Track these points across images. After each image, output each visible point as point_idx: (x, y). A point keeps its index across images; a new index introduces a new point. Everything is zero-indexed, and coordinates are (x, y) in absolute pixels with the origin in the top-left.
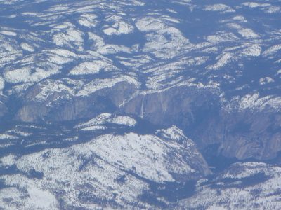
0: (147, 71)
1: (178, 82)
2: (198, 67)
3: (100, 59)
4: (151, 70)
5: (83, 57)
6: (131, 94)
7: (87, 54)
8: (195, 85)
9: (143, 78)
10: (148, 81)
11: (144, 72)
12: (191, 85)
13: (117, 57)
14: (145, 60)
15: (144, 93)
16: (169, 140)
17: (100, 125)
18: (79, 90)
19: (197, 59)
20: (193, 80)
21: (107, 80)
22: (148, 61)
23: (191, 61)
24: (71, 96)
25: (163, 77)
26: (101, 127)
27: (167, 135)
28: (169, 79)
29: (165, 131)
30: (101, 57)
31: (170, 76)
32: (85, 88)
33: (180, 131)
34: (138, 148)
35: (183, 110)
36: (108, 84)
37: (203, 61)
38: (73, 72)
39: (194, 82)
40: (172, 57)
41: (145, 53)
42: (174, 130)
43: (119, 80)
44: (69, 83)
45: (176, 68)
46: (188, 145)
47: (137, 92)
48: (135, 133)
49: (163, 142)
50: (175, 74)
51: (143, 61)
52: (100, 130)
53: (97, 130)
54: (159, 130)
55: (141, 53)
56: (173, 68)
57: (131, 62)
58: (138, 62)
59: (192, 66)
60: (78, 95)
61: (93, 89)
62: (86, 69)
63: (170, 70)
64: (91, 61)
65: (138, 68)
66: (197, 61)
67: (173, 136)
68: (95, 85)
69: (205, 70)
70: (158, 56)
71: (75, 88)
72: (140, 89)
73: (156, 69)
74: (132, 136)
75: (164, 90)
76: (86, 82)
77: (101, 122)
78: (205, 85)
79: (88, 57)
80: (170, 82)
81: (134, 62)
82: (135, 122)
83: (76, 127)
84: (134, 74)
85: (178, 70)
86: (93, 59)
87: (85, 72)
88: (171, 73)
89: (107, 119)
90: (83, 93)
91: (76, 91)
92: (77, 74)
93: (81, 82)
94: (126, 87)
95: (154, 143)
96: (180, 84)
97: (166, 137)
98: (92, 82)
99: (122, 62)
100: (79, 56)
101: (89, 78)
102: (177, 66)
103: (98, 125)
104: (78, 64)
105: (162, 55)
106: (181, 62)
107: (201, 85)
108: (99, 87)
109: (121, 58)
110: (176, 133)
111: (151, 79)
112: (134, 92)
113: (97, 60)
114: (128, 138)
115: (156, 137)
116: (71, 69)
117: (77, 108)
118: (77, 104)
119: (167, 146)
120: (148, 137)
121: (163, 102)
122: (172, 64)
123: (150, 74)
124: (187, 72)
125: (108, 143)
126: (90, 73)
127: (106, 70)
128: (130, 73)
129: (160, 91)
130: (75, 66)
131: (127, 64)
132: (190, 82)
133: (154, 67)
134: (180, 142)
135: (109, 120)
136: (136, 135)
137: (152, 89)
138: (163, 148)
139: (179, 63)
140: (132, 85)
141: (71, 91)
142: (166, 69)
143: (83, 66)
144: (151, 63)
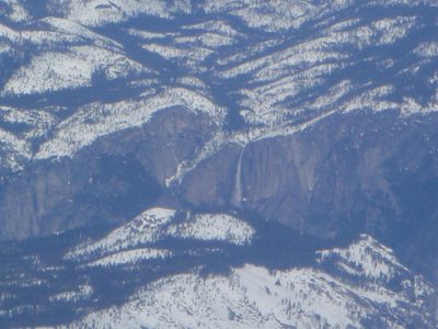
0: (235, 72)
1: (340, 101)
2: (388, 50)
3: (89, 42)
4: (245, 68)
5: (37, 37)
6: (200, 143)
7: (47, 27)
8: (394, 106)
9: (227, 93)
10: (245, 103)
11: (227, 75)
12: (383, 106)
13: (132, 31)
14: (219, 36)
15: (241, 138)
16: (360, 280)
17: (149, 245)
18: (42, 140)
19: (382, 24)
20: (384, 90)
21: (123, 105)
22: (226, 41)
23: (364, 34)
24: (21, 160)
25: (289, 87)
26: (154, 253)
27: (352, 265)
28: (310, 90)
29: (343, 253)
30: (90, 34)
31: (310, 83)
32: (61, 134)
33: (386, 252)
34: (277, 311)
35: (364, 186)
36: (128, 116)
37: (401, 33)
38: (16, 86)
39: (389, 98)
40: (297, 24)
41: (214, 16)
42: (368, 250)
43: (160, 103)
44: (11, 118)
45: (322, 56)
46: (418, 292)
47: (219, 137)
48: (257, 264)
49: (345, 287)
50: (324, 76)
51: (213, 40)
52: (152, 261)
53: (144, 262)
54: (325, 253)
55: (200, 16)
56: (312, 58)
57: (178, 46)
58: (200, 44)
59: (368, 50)
60: (43, 155)
61: (86, 136)
62: (51, 75)
63: (305, 66)
64: (63, 47)
65: (203, 64)
66: (380, 34)
67: (372, 269)
68: (89, 121)
69: (415, 59)
70: (255, 21)
71: (30, 134)
72: (225, 128)
73: (261, 62)
74: (252, 276)
75: (303, 127)
76: (61, 116)
77: (148, 237)
78: (424, 104)
79: (52, 37)
80: (312, 100)
81: (185, 46)
82: (251, 232)
83: (69, 255)
84: (199, 83)
85: (327, 61)
86: (67, 43)
87: (49, 85)
88: (309, 73)
89: (165, 227)
90: (56, 149)
91: (36, 144)
92: (27, 91)
93: (45, 117)
94: (182, 125)
95: (320, 292)
96: (351, 107)
97: (351, 271)
98: (80, 115)
99: (152, 48)
100: (26, 35)
101: (66, 102)
102: (325, 50)
103: (140, 246)
104: (27, 62)
105: (266, 20)
106: (334, 38)
107: (412, 106)
108: (104, 128)
109: (147, 35)
110: (377, 258)
111: (251, 94)
112: (209, 138)
113: (80, 44)
114: (243, 282)
115: (321, 274)
116: (8, 77)
117: (40, 196)
118: (40, 185)
119: (357, 299)
120: (298, 277)
121: (302, 163)
122: (308, 46)
123: (245, 81)
124: (360, 67)
125: (189, 303)
126: (65, 85)
127: (112, 73)
128: (187, 80)
129: (291, 131)
130: (17, 66)
131: (167, 53)
132: (377, 99)
133: (250, 59)
134: (393, 285)
135: (172, 230)
136: (262, 271)
137: (261, 125)
138: (348, 306)
139: (329, 40)
140: (201, 115)
141: (19, 145)
142: (292, 61)
143: (41, 65)
144: (239, 45)
